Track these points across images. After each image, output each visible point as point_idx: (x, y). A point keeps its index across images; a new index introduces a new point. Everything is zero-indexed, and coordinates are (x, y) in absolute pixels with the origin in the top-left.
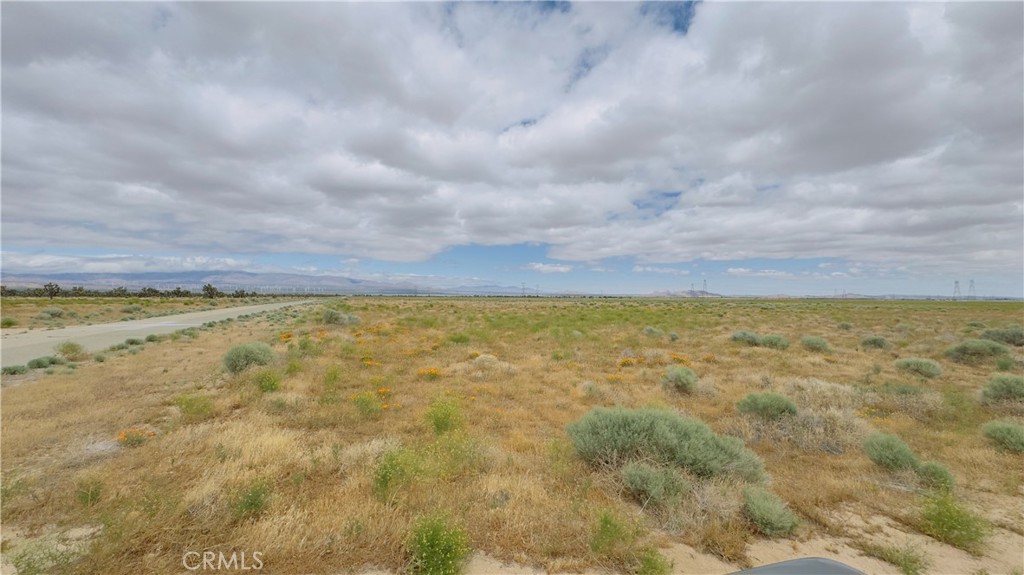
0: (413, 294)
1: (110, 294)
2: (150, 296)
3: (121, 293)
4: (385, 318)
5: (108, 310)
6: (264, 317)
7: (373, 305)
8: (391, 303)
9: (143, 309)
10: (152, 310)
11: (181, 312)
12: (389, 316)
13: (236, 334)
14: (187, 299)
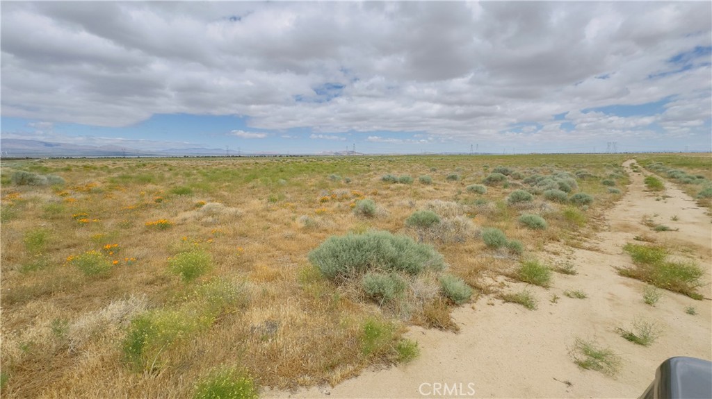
0: (122, 156)
7: (78, 167)
8: (98, 164)
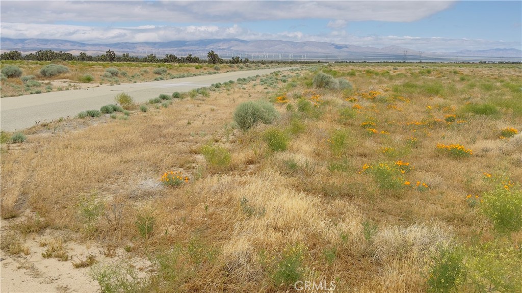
0: (402, 60)
1: (145, 60)
2: (172, 61)
3: (152, 59)
4: (377, 84)
5: (145, 71)
6: (258, 81)
9: (168, 72)
10: (174, 73)
11: (194, 75)
12: (380, 82)
13: (238, 95)
14: (197, 64)
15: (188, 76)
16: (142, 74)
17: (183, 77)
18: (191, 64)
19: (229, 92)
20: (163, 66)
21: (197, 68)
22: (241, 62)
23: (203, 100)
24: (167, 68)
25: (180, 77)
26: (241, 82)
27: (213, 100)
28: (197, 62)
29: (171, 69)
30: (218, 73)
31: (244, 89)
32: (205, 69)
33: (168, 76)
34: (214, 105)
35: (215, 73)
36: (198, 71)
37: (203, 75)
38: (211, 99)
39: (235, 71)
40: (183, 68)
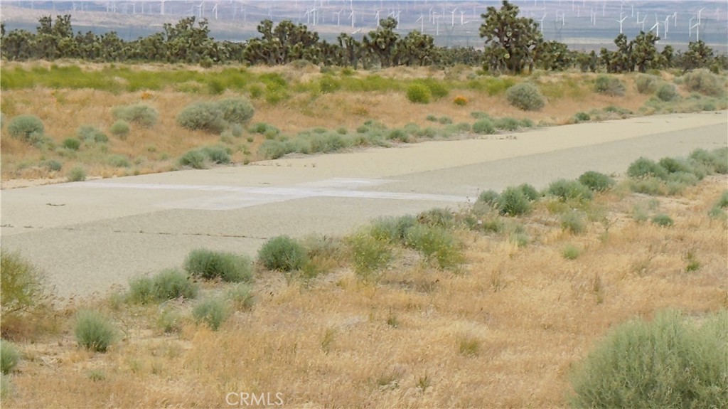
2: (285, 59)
3: (185, 45)
11: (395, 135)
13: (625, 261)
14: (420, 73)
15: (363, 143)
16: (121, 133)
17: (336, 146)
18: (390, 72)
19: (577, 242)
20: (238, 84)
21: (416, 97)
22: (668, 59)
23: (426, 287)
24: (256, 93)
25: (317, 149)
26: (649, 181)
27: (479, 289)
28: (423, 62)
29: (274, 101)
30: (528, 125)
31: (665, 222)
32: (460, 103)
33: (258, 138)
34: (484, 316)
35: (512, 126)
36: (419, 115)
37: (446, 136)
38: (472, 281)
39: (624, 115)
40: (339, 95)
